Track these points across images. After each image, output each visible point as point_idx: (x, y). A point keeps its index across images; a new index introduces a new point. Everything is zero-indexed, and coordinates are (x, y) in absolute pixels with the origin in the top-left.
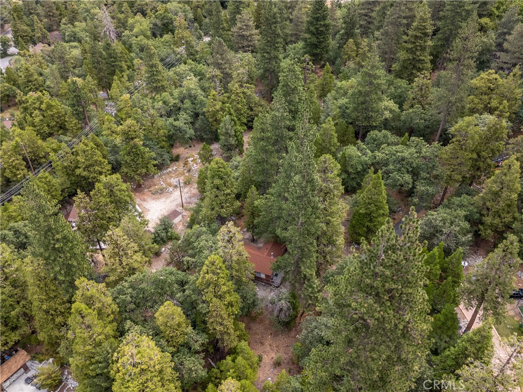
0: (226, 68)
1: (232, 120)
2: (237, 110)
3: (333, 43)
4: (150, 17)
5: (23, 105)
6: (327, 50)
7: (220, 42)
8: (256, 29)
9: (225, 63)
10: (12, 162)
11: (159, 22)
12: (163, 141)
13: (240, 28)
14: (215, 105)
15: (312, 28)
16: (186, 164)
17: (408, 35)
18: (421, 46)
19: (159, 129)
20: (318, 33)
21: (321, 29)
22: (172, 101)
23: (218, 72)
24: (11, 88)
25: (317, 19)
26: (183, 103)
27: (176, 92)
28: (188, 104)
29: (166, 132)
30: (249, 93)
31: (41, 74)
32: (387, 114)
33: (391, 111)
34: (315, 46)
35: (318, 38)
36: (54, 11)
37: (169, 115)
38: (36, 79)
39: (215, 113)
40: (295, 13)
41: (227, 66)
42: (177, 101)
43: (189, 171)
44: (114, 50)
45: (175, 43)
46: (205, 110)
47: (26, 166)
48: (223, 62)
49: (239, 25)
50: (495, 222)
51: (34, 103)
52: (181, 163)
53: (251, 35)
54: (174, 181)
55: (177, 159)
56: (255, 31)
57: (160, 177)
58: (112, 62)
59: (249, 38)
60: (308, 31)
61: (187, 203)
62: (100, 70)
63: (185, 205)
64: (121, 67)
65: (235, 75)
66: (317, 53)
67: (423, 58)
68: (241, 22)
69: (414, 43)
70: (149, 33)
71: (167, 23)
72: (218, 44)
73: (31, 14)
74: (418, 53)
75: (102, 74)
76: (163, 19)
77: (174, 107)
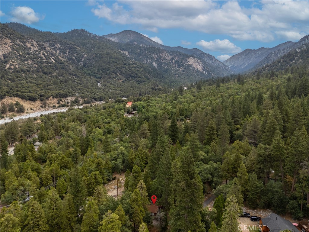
0: (137, 143)
1: (140, 160)
2: (142, 157)
3: (180, 135)
4: (103, 128)
5: (49, 159)
6: (178, 138)
7: (135, 133)
8: (149, 131)
9: (137, 141)
10: (48, 177)
11: (106, 131)
12: (110, 170)
13: (142, 130)
14: (132, 156)
15: (171, 129)
16: (119, 180)
17: (207, 130)
18: (212, 133)
19: (109, 165)
20: (174, 131)
21: (175, 129)
22: (114, 156)
23: (134, 144)
24: (41, 155)
25: (173, 126)
26: (118, 156)
27: (116, 152)
28: (121, 156)
29: (112, 166)
30: (146, 152)
31: (55, 149)
32: (202, 157)
33: (204, 156)
34: (173, 136)
35: (174, 133)
36: (58, 128)
37: (113, 160)
38: (53, 151)
39: (132, 159)
40: (164, 125)
41: (137, 142)
42: (116, 155)
43: (120, 183)
44: (89, 139)
45: (114, 138)
46: (128, 158)
47: (52, 180)
48: (136, 141)
49: (142, 129)
50: (243, 189)
51: (55, 158)
52: (116, 181)
53: (147, 133)
54: (113, 187)
55: (114, 179)
56: (148, 131)
57: (107, 185)
58: (88, 143)
59: (146, 134)
60: (170, 130)
61: (119, 194)
62: (83, 146)
63: (118, 195)
64: (91, 145)
65: (140, 145)
66: (174, 139)
67: (214, 137)
68: (143, 128)
69: (210, 132)
70: (102, 134)
71: (110, 131)
72: (134, 134)
73: (47, 129)
74: (212, 136)
75: (83, 148)
76: (108, 129)
77: (115, 157)
